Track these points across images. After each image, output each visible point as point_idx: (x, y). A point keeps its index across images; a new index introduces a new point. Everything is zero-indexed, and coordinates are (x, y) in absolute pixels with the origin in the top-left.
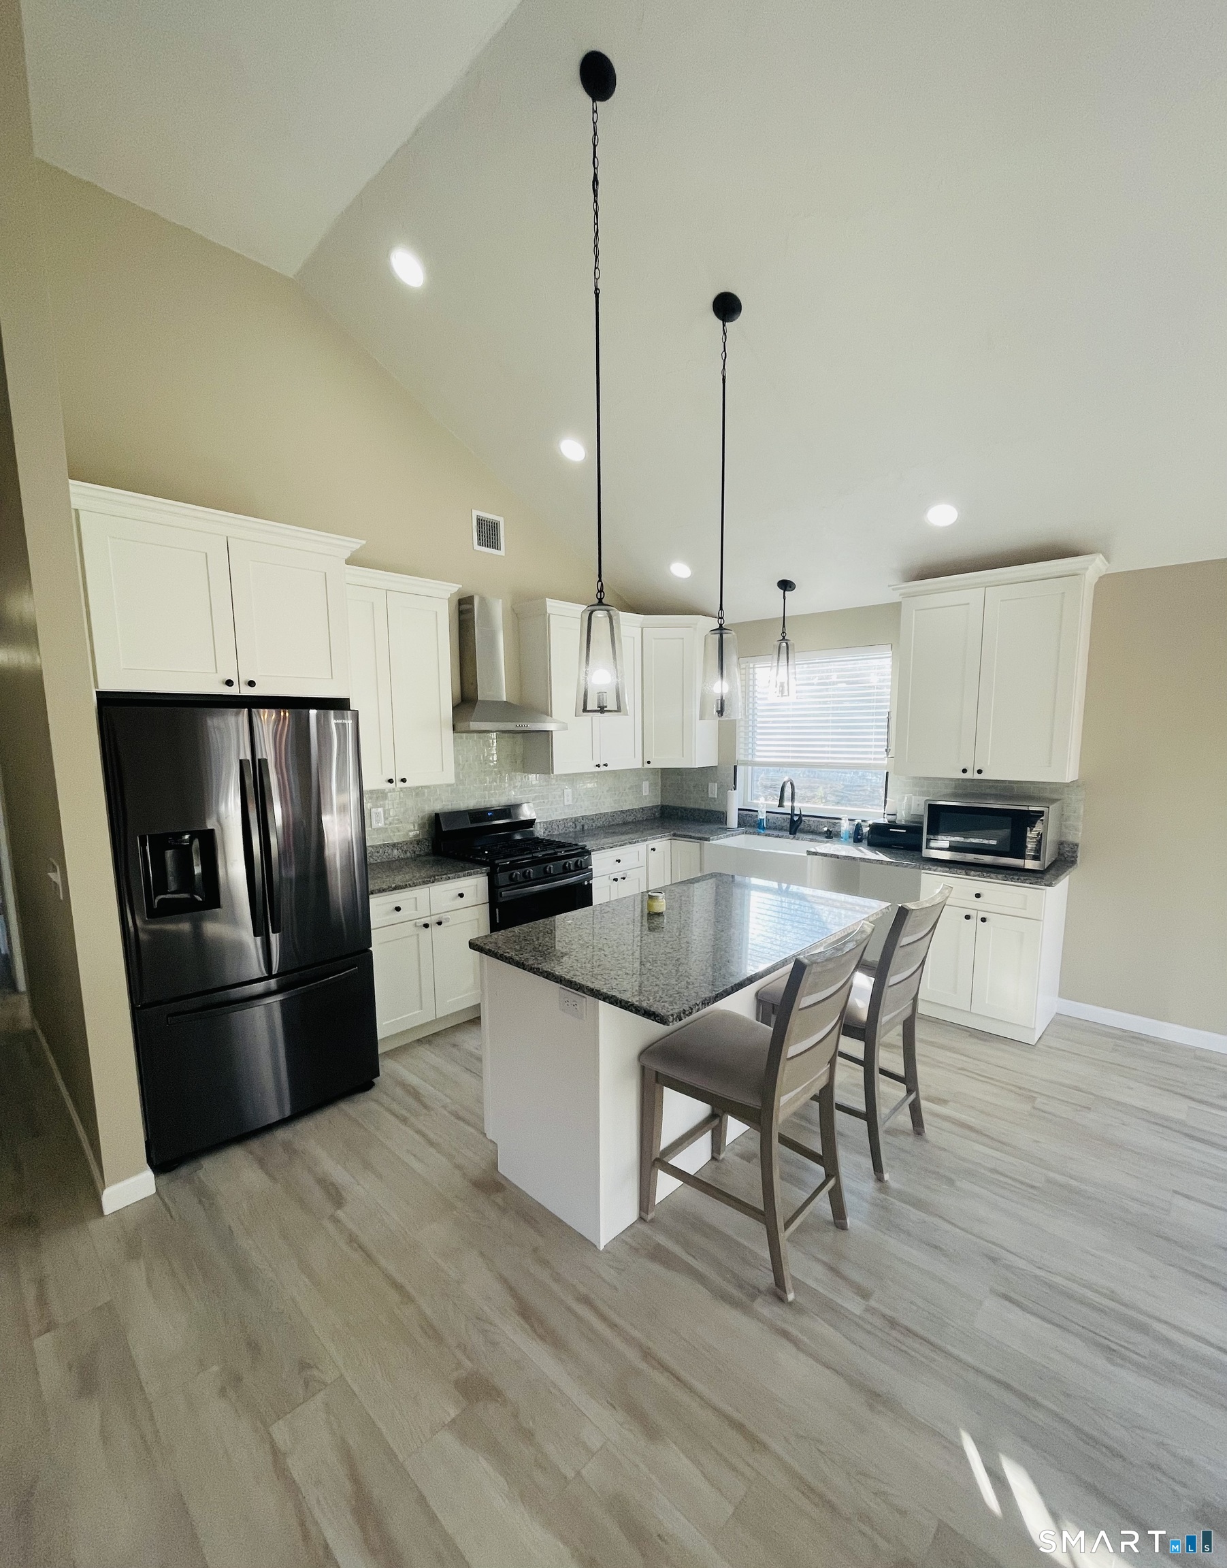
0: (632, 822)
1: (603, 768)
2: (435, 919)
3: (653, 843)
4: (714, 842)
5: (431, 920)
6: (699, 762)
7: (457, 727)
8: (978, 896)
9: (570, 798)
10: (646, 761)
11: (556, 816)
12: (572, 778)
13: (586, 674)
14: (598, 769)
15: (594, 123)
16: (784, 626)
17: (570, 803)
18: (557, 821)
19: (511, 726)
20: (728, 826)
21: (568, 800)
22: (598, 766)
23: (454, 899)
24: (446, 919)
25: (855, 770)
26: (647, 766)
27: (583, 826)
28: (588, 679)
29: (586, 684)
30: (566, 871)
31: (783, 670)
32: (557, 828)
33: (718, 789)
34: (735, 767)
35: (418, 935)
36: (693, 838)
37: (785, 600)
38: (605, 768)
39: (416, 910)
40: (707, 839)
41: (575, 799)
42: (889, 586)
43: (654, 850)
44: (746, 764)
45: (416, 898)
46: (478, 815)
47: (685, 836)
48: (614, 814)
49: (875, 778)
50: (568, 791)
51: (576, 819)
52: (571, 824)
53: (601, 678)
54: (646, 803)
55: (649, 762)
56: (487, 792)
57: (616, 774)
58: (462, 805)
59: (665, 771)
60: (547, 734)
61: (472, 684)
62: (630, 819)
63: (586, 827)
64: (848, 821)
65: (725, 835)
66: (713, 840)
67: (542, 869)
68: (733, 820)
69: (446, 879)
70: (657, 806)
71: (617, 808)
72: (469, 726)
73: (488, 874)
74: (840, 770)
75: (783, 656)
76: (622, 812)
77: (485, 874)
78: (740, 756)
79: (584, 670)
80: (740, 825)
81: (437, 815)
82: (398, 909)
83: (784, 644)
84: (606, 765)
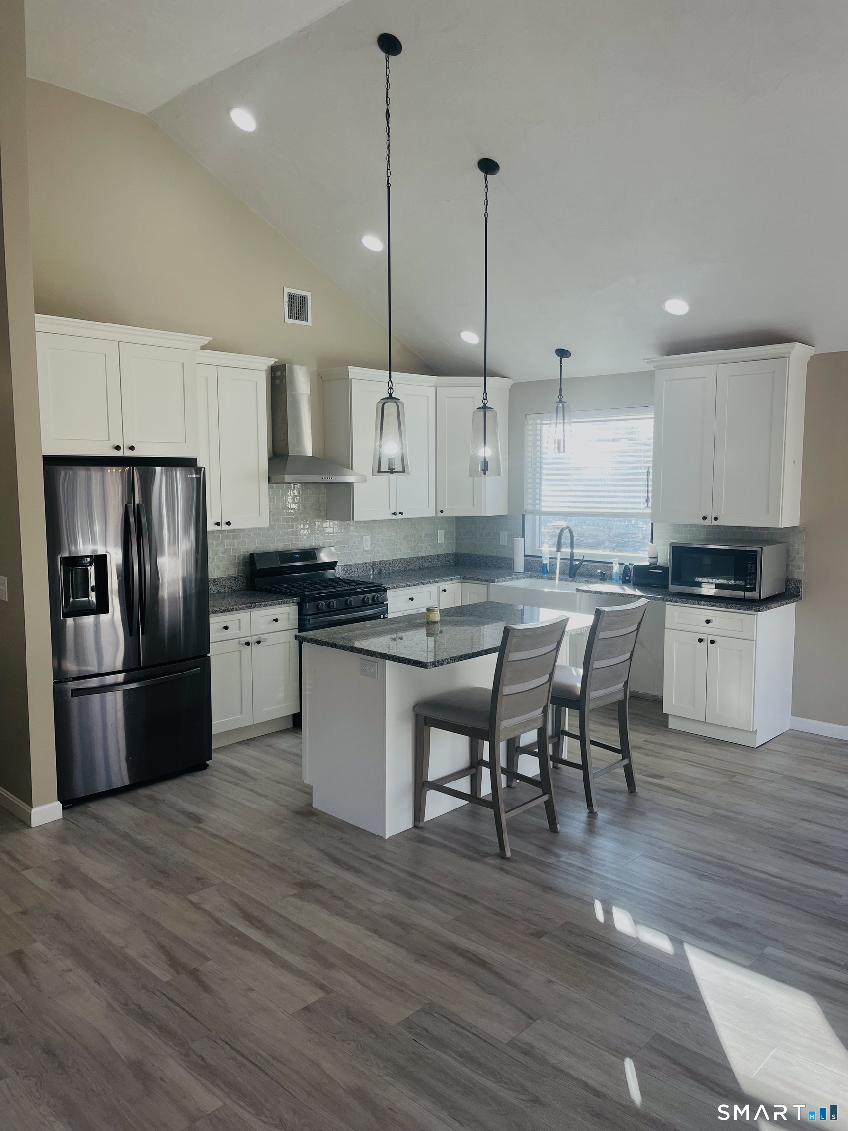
0: (427, 568)
1: (399, 517)
2: (255, 639)
3: (443, 585)
4: (500, 584)
5: (252, 640)
6: (488, 512)
7: (273, 478)
8: (708, 622)
9: (369, 544)
10: (439, 509)
11: (357, 560)
12: (371, 525)
13: (380, 447)
14: (394, 517)
15: (387, 75)
16: (561, 389)
17: (369, 548)
18: (356, 564)
19: (317, 478)
20: (516, 570)
21: (367, 546)
22: (394, 514)
23: (269, 623)
24: (263, 639)
25: (628, 519)
26: (440, 515)
27: (381, 570)
28: (382, 450)
29: (380, 453)
30: (364, 605)
31: (560, 426)
32: (356, 571)
33: (508, 536)
34: (523, 516)
35: (241, 651)
36: (481, 580)
37: (561, 366)
38: (400, 517)
39: (240, 630)
40: (493, 581)
41: (374, 545)
42: (644, 359)
43: (444, 590)
44: (533, 513)
45: (240, 620)
46: (286, 556)
47: (474, 579)
48: (409, 561)
49: (645, 526)
50: (367, 538)
51: (374, 563)
52: (370, 567)
53: (391, 448)
54: (441, 551)
55: (442, 511)
56: (294, 537)
57: (412, 522)
58: (272, 547)
59: (459, 520)
60: (350, 485)
61: (283, 440)
62: (426, 565)
63: (383, 571)
64: (618, 565)
65: (510, 578)
66: (498, 581)
67: (344, 601)
68: (519, 565)
69: (264, 606)
70: (453, 554)
71: (412, 555)
72: (284, 479)
73: (298, 604)
74: (616, 519)
75: (560, 415)
76: (418, 558)
77: (296, 603)
78: (528, 506)
79: (379, 444)
80: (526, 569)
81: (251, 555)
82: (226, 628)
83: (561, 406)
84: (401, 513)
